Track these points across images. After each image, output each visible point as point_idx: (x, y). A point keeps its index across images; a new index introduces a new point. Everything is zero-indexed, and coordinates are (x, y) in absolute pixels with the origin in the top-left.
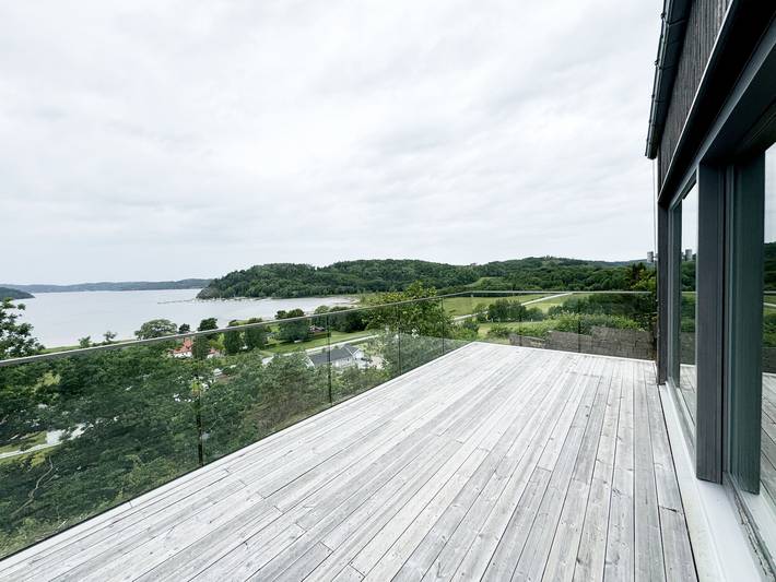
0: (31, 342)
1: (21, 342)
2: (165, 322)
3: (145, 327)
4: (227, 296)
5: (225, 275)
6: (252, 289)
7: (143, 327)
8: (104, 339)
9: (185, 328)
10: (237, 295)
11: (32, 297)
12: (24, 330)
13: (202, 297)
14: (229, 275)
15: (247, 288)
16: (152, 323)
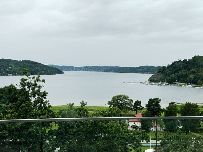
0: (46, 102)
1: (42, 101)
2: (126, 97)
3: (114, 99)
4: (171, 81)
5: (171, 64)
6: (192, 76)
7: (113, 99)
8: (80, 105)
9: (138, 103)
10: (179, 81)
11: (63, 73)
12: (44, 95)
13: (152, 80)
14: (173, 64)
15: (188, 75)
16: (118, 97)
